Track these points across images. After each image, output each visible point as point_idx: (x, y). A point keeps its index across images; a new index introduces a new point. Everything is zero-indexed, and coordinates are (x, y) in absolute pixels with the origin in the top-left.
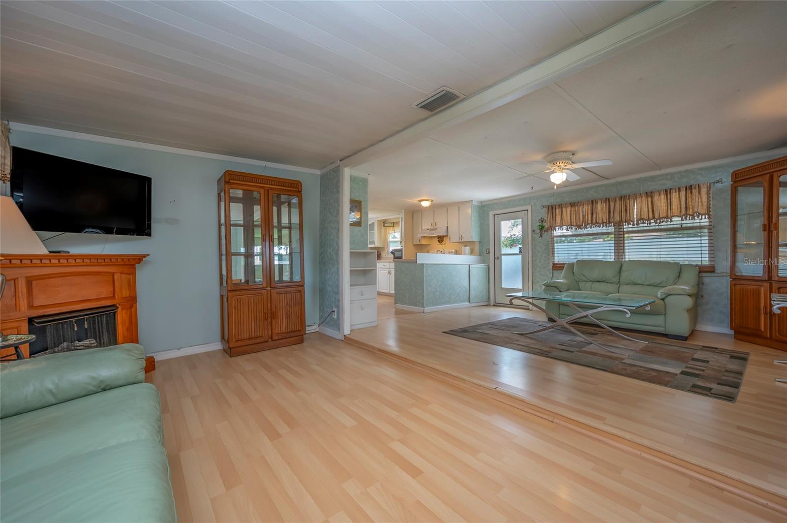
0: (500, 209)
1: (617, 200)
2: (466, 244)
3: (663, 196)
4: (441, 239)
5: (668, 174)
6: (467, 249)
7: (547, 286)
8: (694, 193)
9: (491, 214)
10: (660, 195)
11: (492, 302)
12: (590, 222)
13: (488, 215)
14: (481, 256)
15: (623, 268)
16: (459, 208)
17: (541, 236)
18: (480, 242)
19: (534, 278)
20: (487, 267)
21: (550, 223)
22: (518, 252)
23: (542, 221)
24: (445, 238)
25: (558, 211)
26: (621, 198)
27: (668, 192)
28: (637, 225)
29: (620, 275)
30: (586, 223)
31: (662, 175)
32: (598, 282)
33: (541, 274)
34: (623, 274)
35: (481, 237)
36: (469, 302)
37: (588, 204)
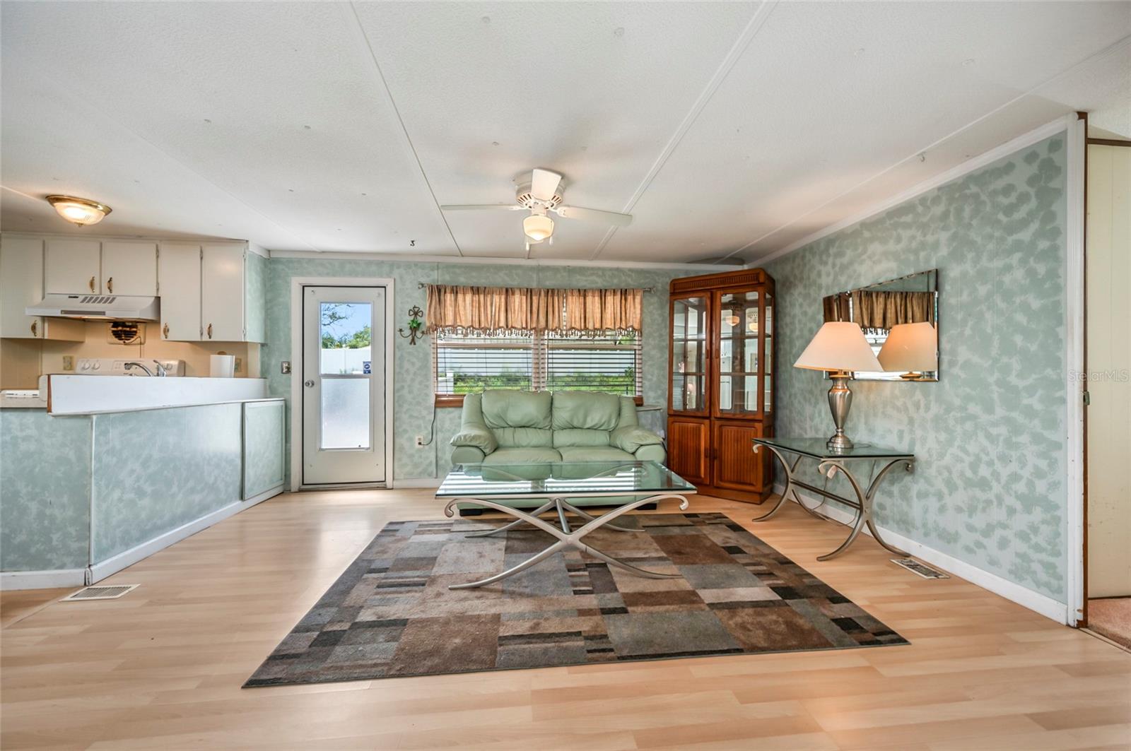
0: (320, 275)
1: (543, 293)
2: (222, 348)
3: (597, 299)
4: (124, 330)
5: (599, 269)
6: (228, 361)
7: (459, 446)
8: (629, 300)
9: (295, 283)
10: (594, 296)
11: (295, 482)
12: (502, 324)
13: (288, 284)
14: (265, 378)
15: (556, 403)
16: (201, 252)
17: (413, 342)
18: (263, 345)
19: (397, 424)
20: (282, 403)
21: (435, 318)
22: (362, 373)
23: (416, 314)
24: (140, 326)
25: (449, 298)
26: (548, 292)
27: (603, 293)
28: (567, 336)
29: (551, 414)
30: (497, 326)
31: (593, 269)
32: (521, 427)
33: (411, 416)
34: (556, 413)
35: (266, 334)
36: (242, 498)
37: (500, 294)
